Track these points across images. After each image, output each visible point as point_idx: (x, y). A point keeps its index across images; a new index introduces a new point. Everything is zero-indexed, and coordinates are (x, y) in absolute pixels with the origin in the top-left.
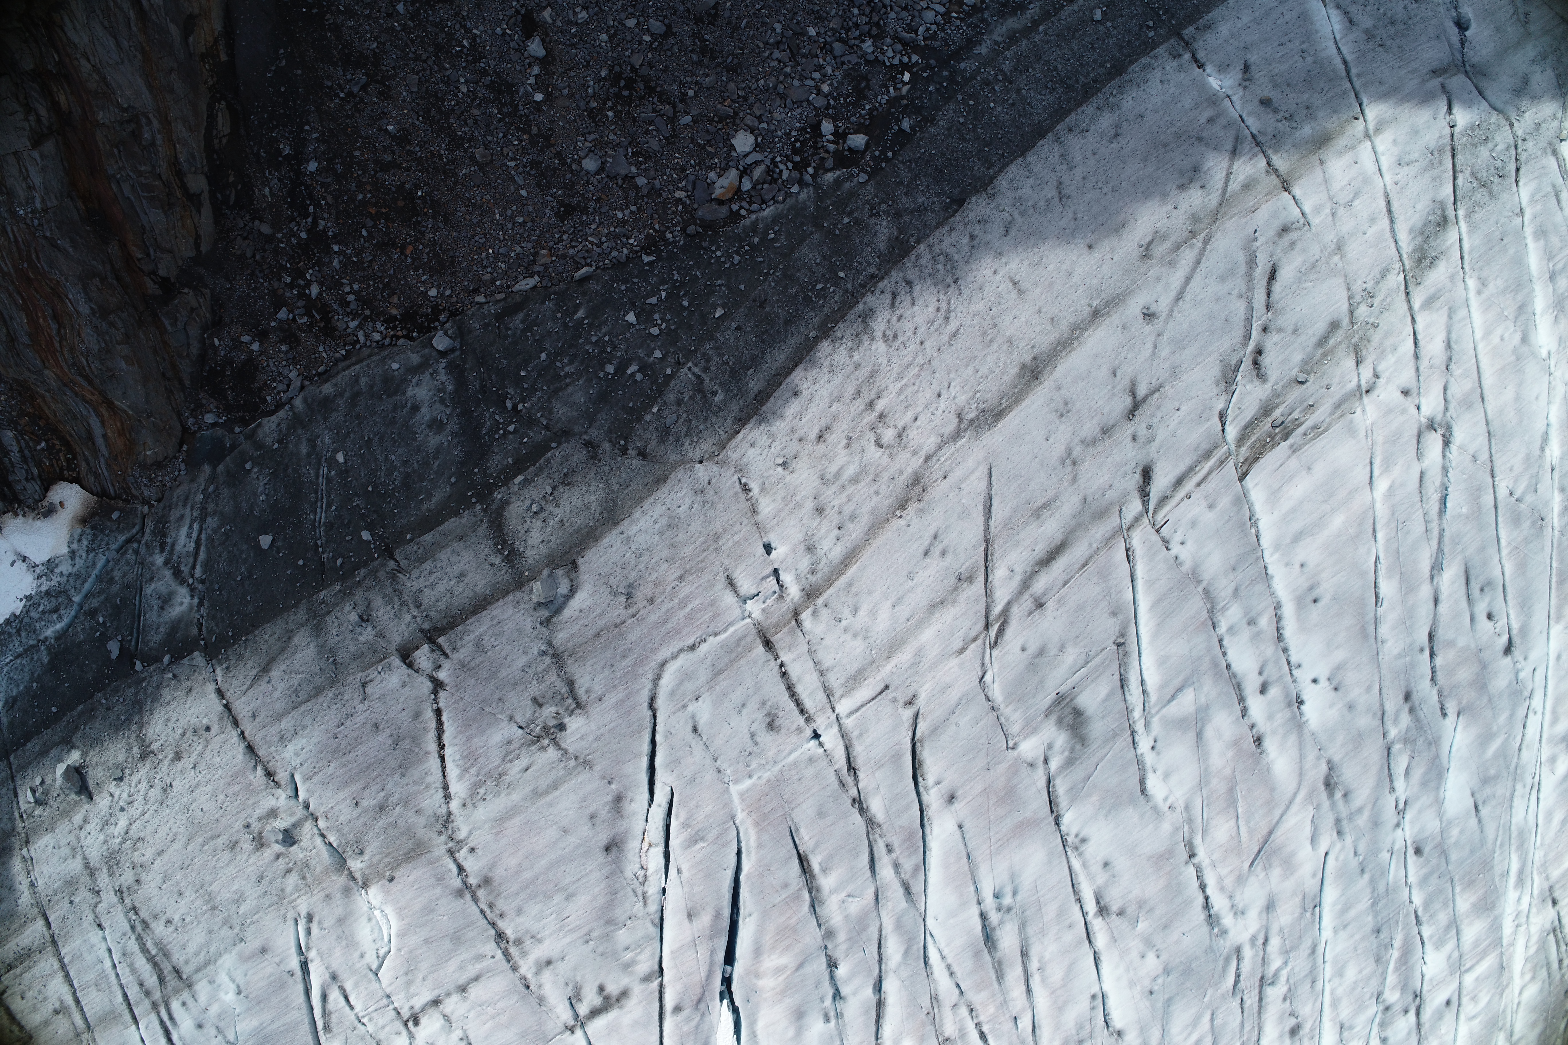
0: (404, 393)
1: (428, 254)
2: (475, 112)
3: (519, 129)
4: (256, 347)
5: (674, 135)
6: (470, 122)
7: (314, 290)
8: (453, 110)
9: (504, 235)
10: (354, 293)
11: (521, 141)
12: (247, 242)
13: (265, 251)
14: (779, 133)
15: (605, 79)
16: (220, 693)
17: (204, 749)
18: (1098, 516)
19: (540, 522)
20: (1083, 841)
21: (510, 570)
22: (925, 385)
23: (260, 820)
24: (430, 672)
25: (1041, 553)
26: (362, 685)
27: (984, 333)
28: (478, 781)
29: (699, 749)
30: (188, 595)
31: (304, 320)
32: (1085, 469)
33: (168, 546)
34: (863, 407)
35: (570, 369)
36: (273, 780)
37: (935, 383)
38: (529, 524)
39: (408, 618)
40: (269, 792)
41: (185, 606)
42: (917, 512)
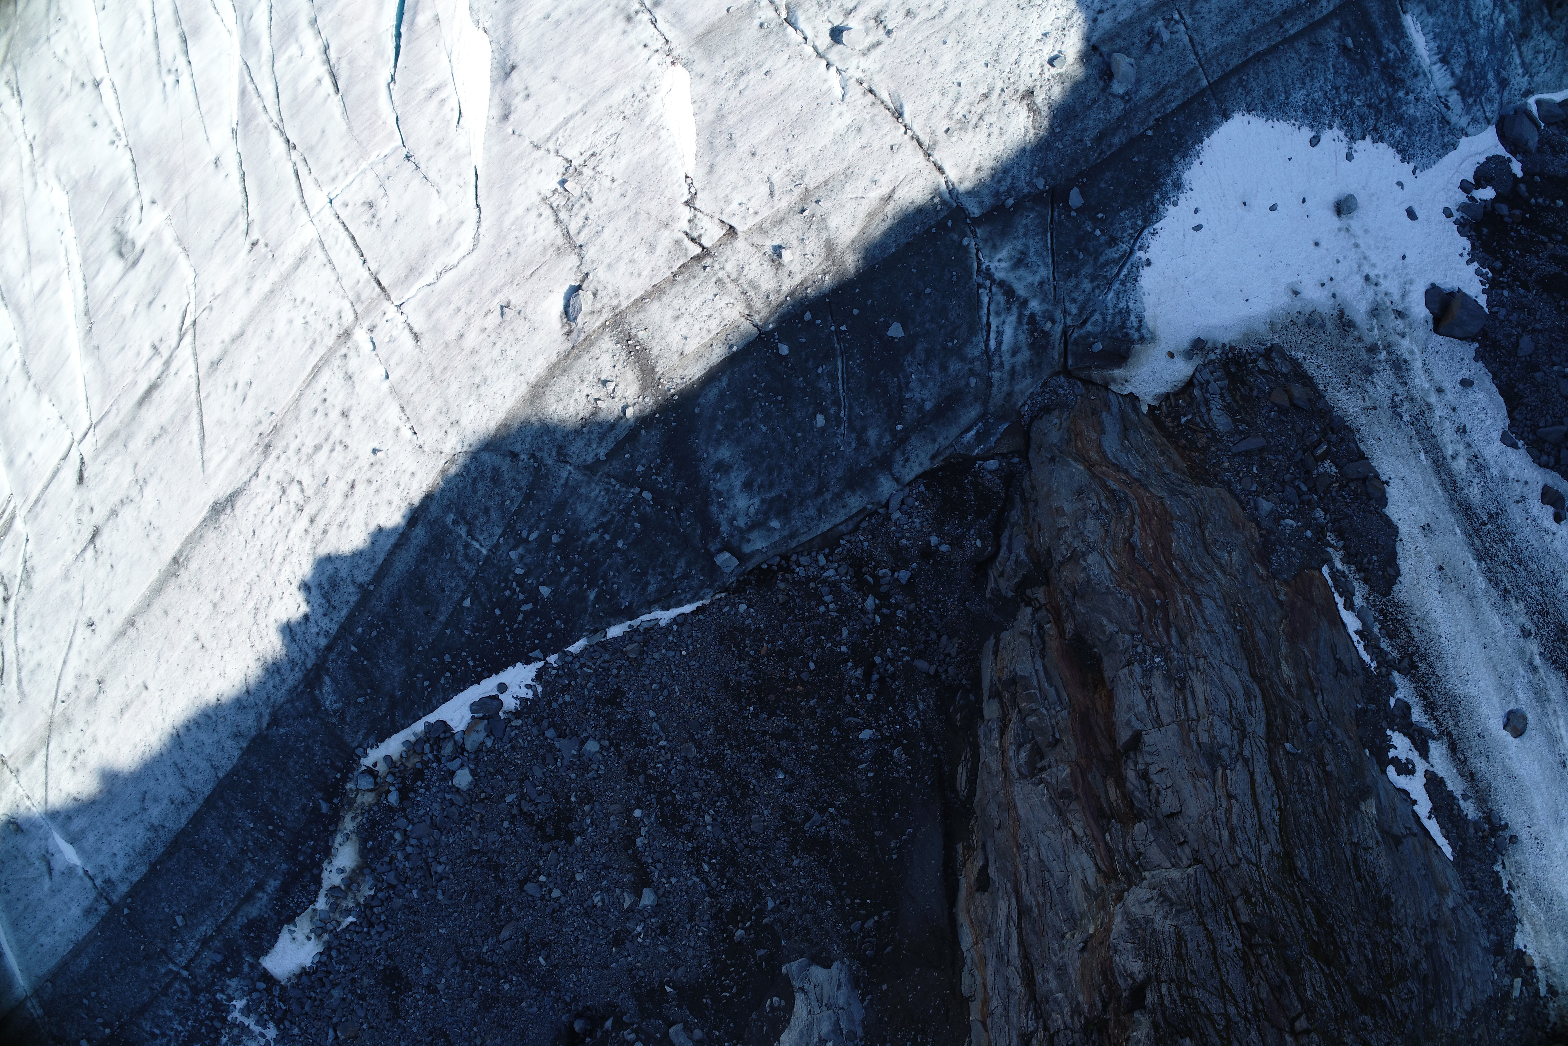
0: (763, 501)
1: (746, 646)
2: (697, 795)
3: (656, 779)
4: (934, 540)
5: (521, 781)
6: (701, 784)
7: (870, 602)
8: (719, 796)
9: (671, 670)
10: (824, 603)
11: (654, 767)
12: (946, 652)
13: (925, 642)
14: (434, 790)
15: (579, 834)
16: (940, 169)
17: (952, 109)
18: (114, 436)
19: (603, 378)
20: (113, 142)
21: (626, 326)
22: (267, 543)
23: (879, 43)
24: (699, 215)
25: (156, 395)
26: (772, 194)
27: (223, 597)
28: (641, 114)
29: (431, 175)
30: (993, 270)
31: (881, 572)
32: (127, 477)
33: (1025, 320)
34: (318, 519)
35: (595, 536)
36: (865, 85)
37: (258, 547)
38: (614, 374)
39: (729, 267)
40: (868, 73)
41: (996, 258)
42: (260, 422)
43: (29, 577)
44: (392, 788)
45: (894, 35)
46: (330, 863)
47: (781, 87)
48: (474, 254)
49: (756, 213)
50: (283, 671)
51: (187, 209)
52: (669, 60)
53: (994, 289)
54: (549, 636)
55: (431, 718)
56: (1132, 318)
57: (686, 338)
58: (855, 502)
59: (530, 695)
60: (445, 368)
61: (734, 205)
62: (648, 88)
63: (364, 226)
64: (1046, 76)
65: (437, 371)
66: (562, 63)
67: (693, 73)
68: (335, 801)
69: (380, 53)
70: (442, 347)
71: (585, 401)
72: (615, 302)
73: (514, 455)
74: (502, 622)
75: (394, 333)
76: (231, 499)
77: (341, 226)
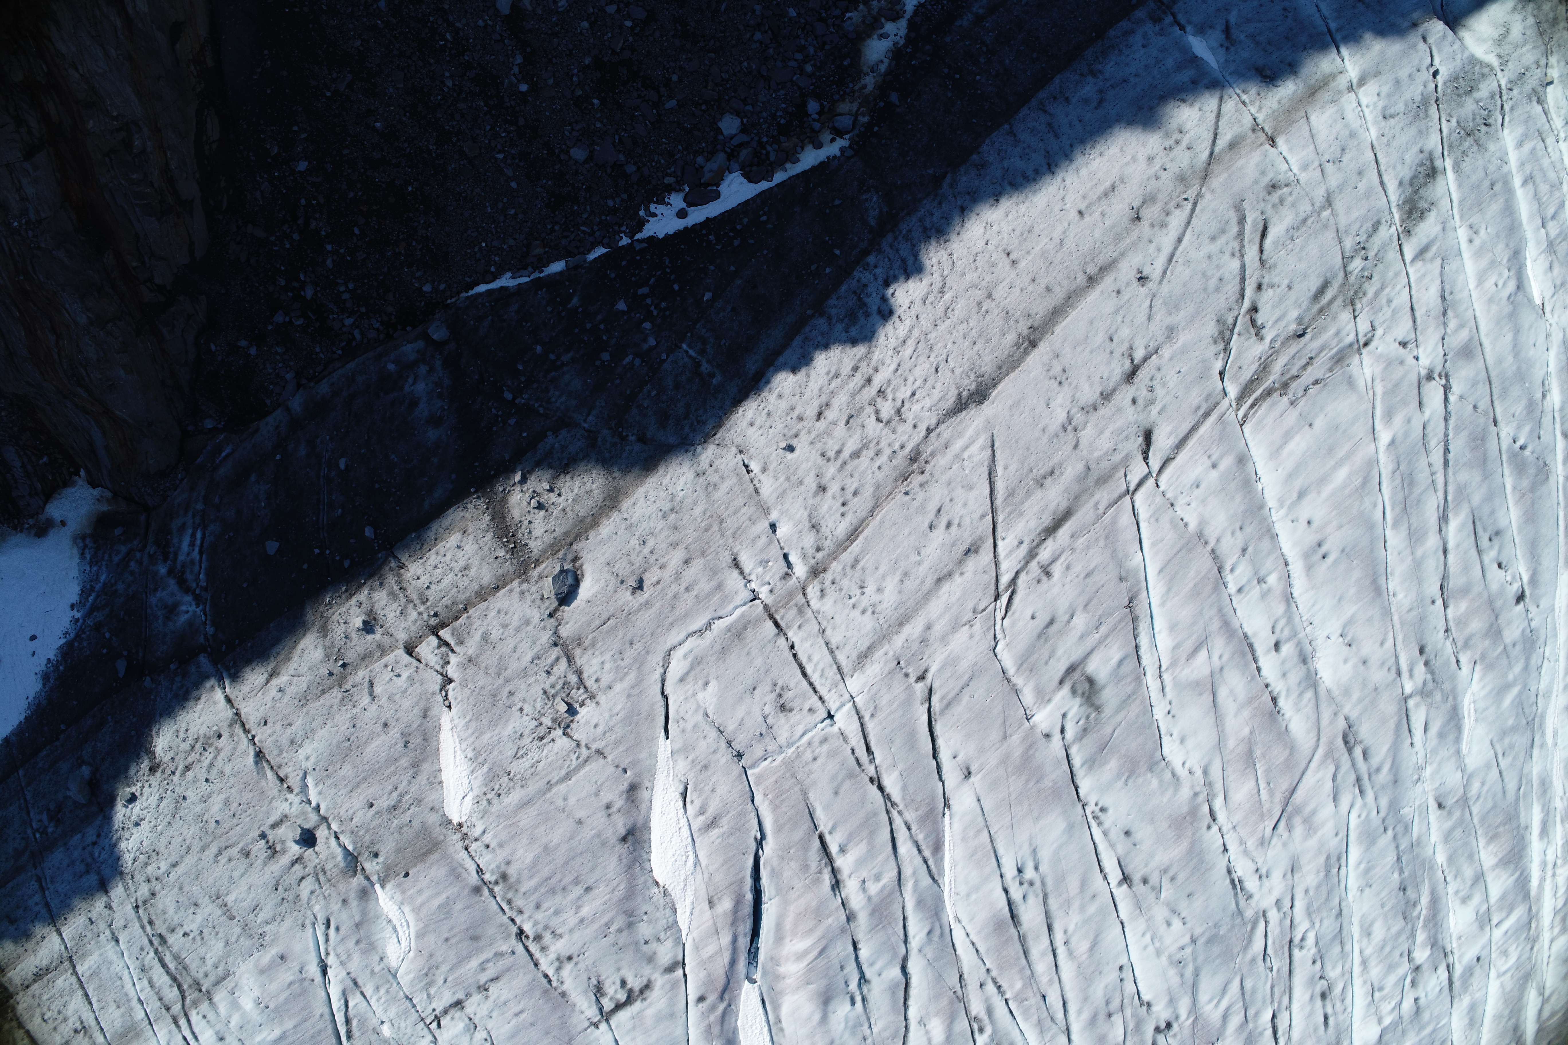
0: (401, 389)
1: (421, 250)
2: (462, 106)
3: (506, 121)
4: (253, 351)
5: (659, 121)
6: (458, 117)
7: (309, 293)
8: (439, 105)
9: (496, 227)
10: (350, 292)
11: (509, 133)
12: (241, 246)
13: (259, 255)
14: (764, 114)
15: (587, 67)
16: (229, 700)
17: (215, 758)
18: (1103, 481)
19: (542, 513)
20: (1103, 810)
21: (515, 562)
22: (923, 358)
23: (274, 826)
24: (438, 668)
25: (1047, 520)
26: (371, 685)
27: (979, 304)
28: (492, 776)
29: (713, 734)
30: (194, 603)
31: (300, 322)
32: (1087, 434)
33: (171, 556)
34: (862, 382)
35: (566, 358)
36: (285, 786)
37: (933, 355)
38: (532, 515)
39: (414, 615)
40: (283, 797)
41: (190, 614)
42: (921, 485)
43: (1221, 333)
44: (816, 116)
45: (257, 833)
46: (896, 44)
47: (359, 790)
48: (669, 645)
49: (386, 666)
50: (920, 230)
51: (1004, 723)
52: (464, 829)
53: (194, 585)
54: (624, 263)
55: (764, 185)
56: (88, 557)
57: (459, 547)
58: (323, 388)
59: (652, 207)
60: (707, 530)
61: (405, 675)
62: (485, 802)
63: (791, 686)
64: (139, 784)
65: (715, 528)
66: (571, 838)
67: (440, 813)
68: (882, 104)
69: (775, 874)
70: (709, 552)
71: (563, 490)
72: (525, 586)
73: (642, 439)
74: (673, 277)
75: (760, 570)
76: (961, 406)
77: (818, 688)
